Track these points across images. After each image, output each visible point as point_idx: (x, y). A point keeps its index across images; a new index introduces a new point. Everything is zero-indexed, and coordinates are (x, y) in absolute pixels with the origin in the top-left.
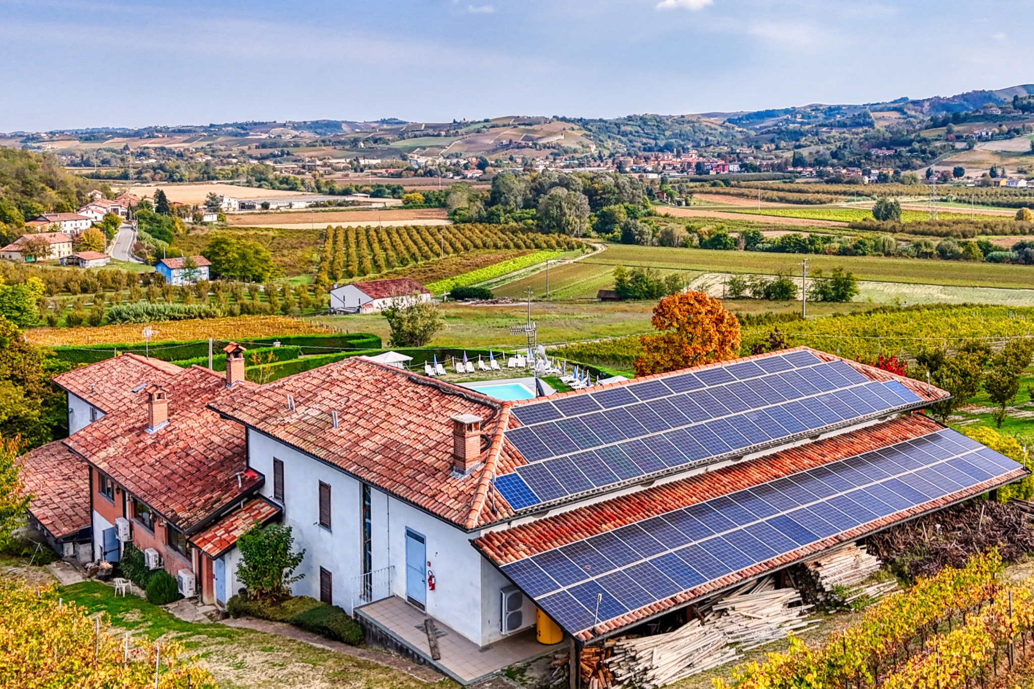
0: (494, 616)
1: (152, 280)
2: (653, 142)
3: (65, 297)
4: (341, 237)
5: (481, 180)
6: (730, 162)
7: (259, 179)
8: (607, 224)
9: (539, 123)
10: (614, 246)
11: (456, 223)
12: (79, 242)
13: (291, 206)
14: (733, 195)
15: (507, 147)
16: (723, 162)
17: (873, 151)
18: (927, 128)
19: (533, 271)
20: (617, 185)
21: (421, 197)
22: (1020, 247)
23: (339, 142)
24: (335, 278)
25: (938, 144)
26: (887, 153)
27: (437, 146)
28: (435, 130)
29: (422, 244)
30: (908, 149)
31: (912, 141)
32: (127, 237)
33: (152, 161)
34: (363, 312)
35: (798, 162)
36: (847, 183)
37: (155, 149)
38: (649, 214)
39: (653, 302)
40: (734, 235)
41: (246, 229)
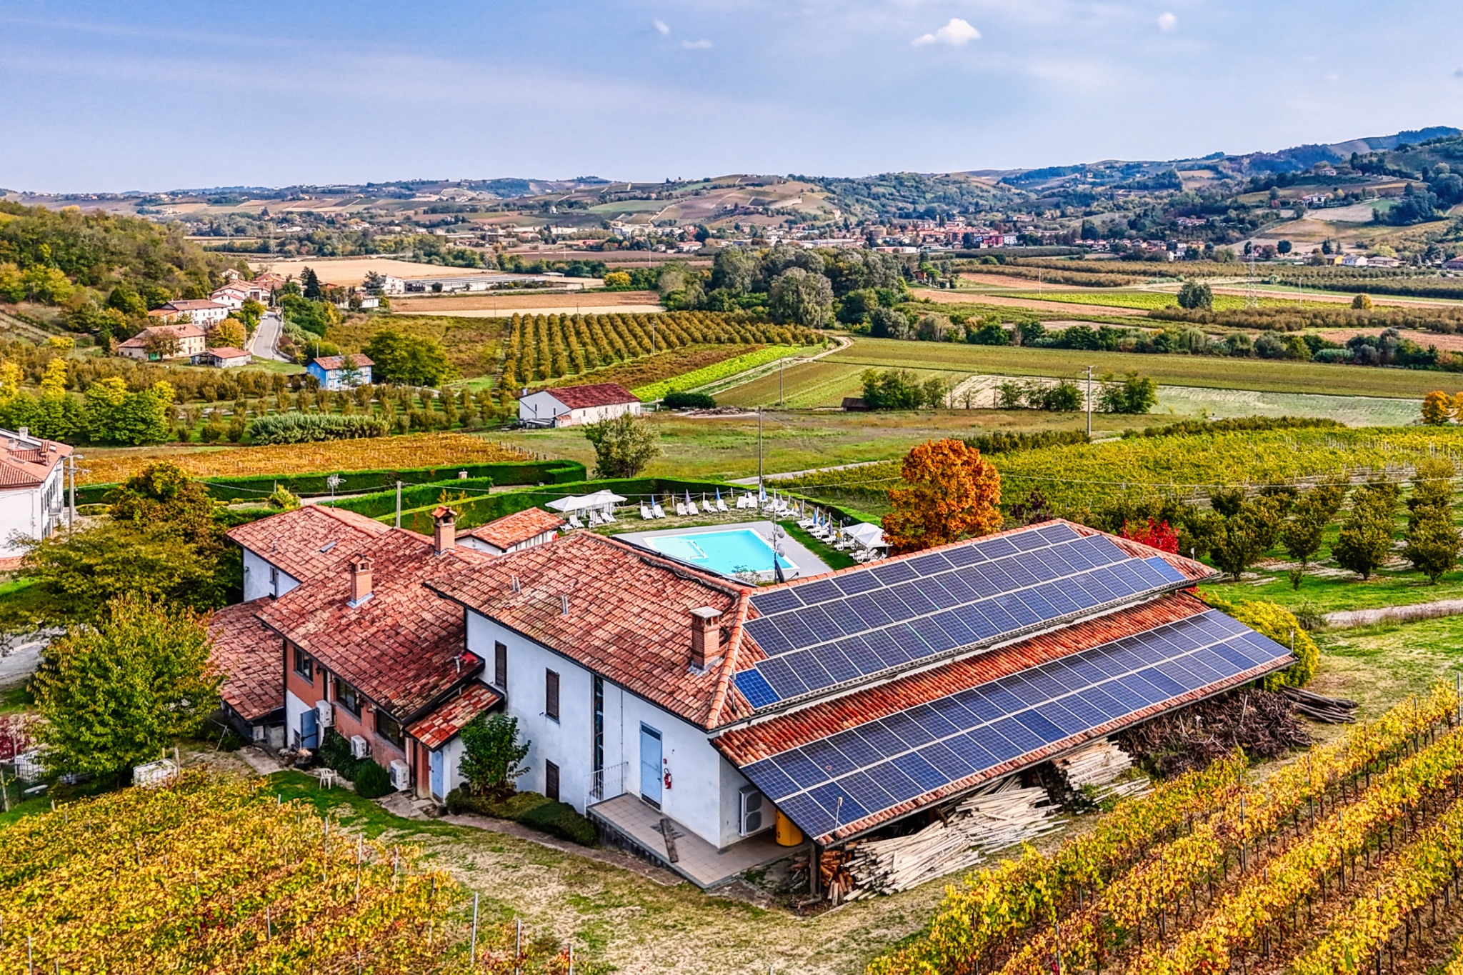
0: (732, 816)
1: (303, 383)
2: (911, 207)
3: (199, 406)
4: (530, 329)
5: (700, 255)
6: (1005, 232)
7: (429, 253)
8: (854, 312)
9: (771, 184)
10: (862, 340)
11: (669, 310)
12: (213, 336)
13: (468, 287)
14: (1008, 275)
15: (731, 213)
16: (996, 233)
17: (1180, 221)
18: (1246, 192)
19: (764, 371)
20: (866, 264)
21: (627, 277)
22: (1356, 343)
23: (527, 207)
24: (524, 381)
25: (1259, 212)
26: (1197, 222)
27: (646, 212)
28: (643, 192)
29: (629, 337)
30: (1222, 217)
31: (1227, 208)
32: (270, 328)
33: (297, 229)
34: (558, 424)
35: (1088, 233)
36: (1148, 260)
37: (301, 214)
38: (907, 298)
39: (909, 413)
40: (1008, 326)
41: (414, 317)
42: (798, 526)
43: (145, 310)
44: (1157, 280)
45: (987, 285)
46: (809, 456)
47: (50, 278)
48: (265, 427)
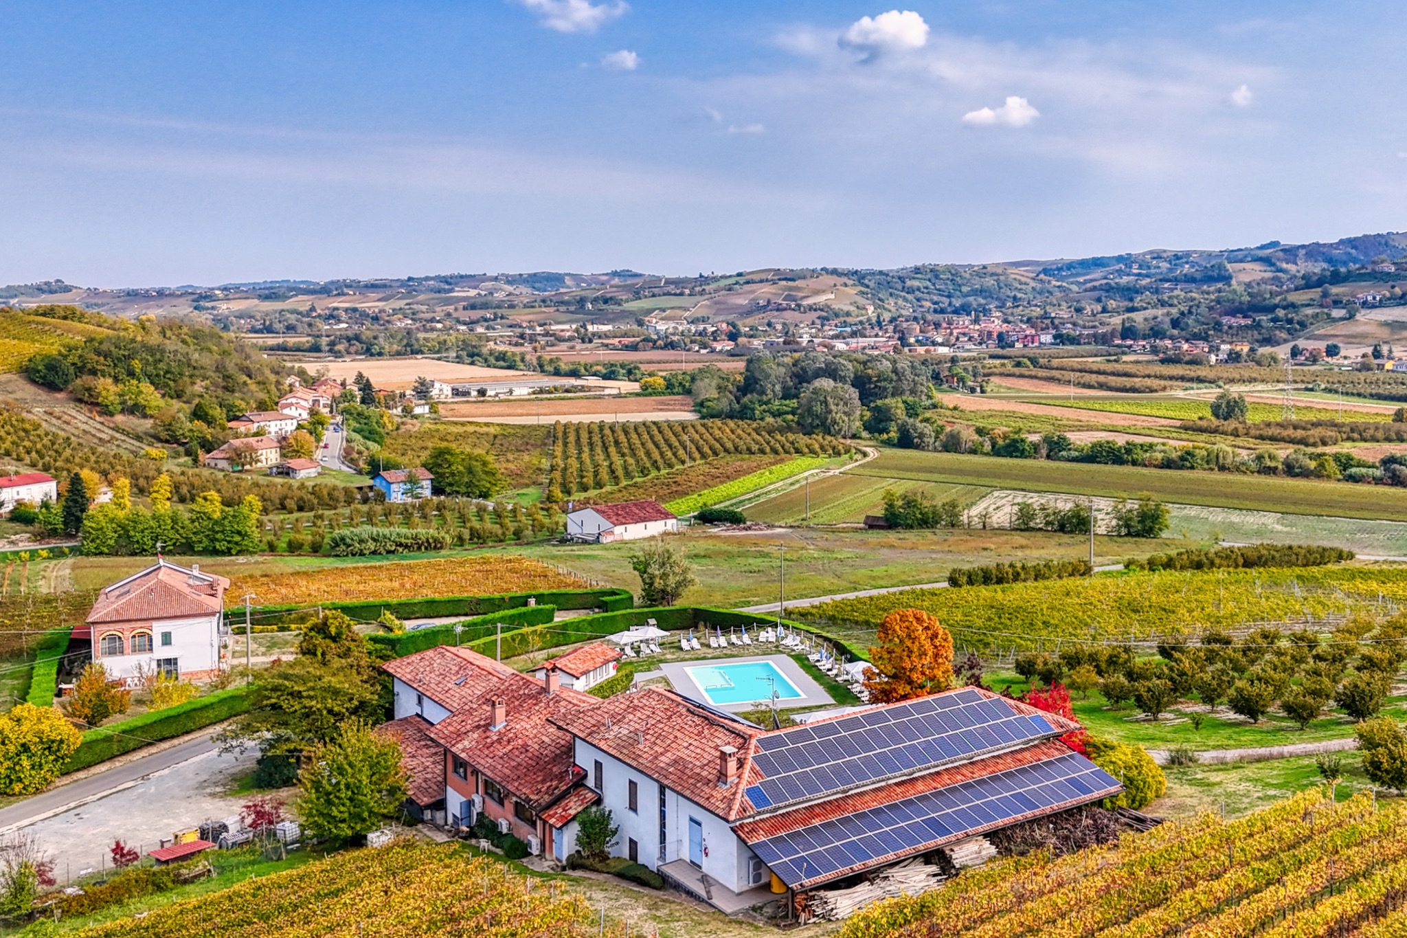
2: (946, 301)
3: (282, 517)
4: (572, 438)
5: (733, 355)
6: (1042, 329)
7: (472, 354)
8: (881, 421)
9: (804, 278)
10: (888, 451)
11: (703, 417)
12: (286, 447)
13: (511, 392)
14: (1041, 379)
16: (1033, 331)
17: (1225, 320)
19: (792, 484)
20: (895, 371)
21: (661, 381)
22: (1388, 461)
23: (563, 303)
24: (569, 493)
25: (1309, 311)
26: (1243, 322)
27: (680, 308)
28: (678, 287)
29: (665, 448)
30: (1270, 316)
31: (1276, 306)
32: (334, 439)
33: (344, 325)
34: (604, 540)
35: (1128, 332)
36: (1188, 363)
37: (346, 310)
38: (935, 406)
39: (927, 533)
40: (1035, 438)
41: (463, 424)
42: (807, 658)
43: (224, 422)
44: (1195, 385)
45: (1019, 390)
46: (827, 581)
47: (141, 392)
48: (343, 539)
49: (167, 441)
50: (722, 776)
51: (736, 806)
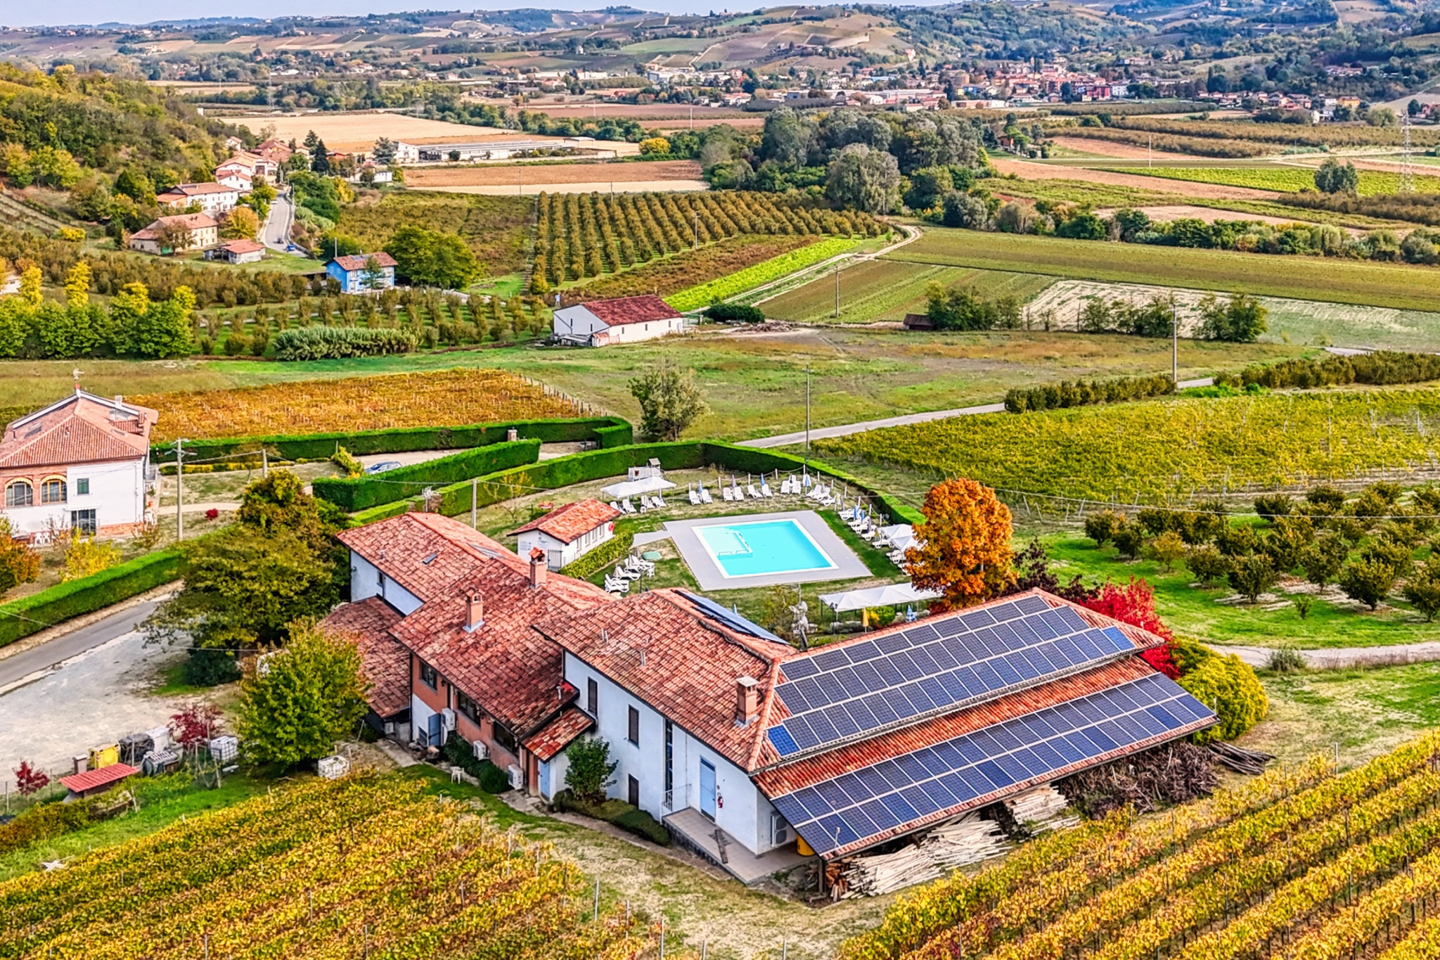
1: (323, 285)
2: (1001, 43)
3: (219, 311)
4: (559, 214)
5: (749, 111)
6: (1114, 79)
7: (442, 108)
8: (924, 194)
9: (833, 17)
10: (933, 231)
11: (713, 188)
12: (225, 226)
13: (488, 155)
14: (1111, 140)
15: (785, 53)
16: (1104, 82)
17: (1330, 70)
18: (1414, 32)
19: (819, 272)
20: (941, 133)
21: (665, 143)
23: (550, 46)
24: (556, 282)
25: (1430, 60)
26: (1351, 72)
27: (686, 52)
28: (685, 27)
29: (669, 226)
30: (1383, 66)
31: (1390, 54)
32: (281, 213)
33: (293, 72)
34: (596, 342)
35: (1215, 84)
36: (1288, 121)
37: (296, 54)
38: (987, 175)
39: (979, 336)
40: (1106, 215)
41: (432, 195)
42: (838, 516)
43: (152, 195)
44: (1295, 149)
45: (1087, 154)
46: (860, 403)
47: (57, 160)
48: (290, 340)
49: (85, 218)
50: (740, 712)
51: (756, 753)
